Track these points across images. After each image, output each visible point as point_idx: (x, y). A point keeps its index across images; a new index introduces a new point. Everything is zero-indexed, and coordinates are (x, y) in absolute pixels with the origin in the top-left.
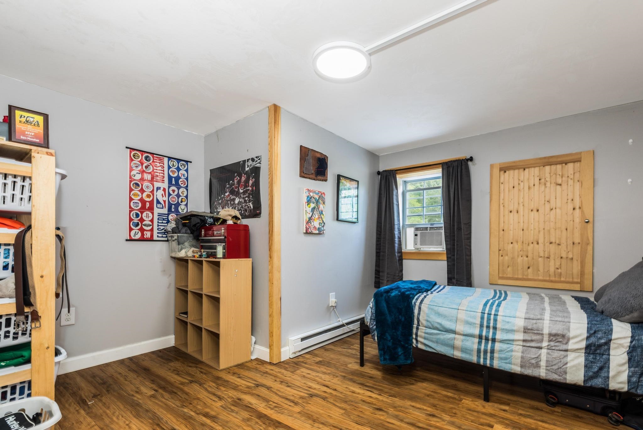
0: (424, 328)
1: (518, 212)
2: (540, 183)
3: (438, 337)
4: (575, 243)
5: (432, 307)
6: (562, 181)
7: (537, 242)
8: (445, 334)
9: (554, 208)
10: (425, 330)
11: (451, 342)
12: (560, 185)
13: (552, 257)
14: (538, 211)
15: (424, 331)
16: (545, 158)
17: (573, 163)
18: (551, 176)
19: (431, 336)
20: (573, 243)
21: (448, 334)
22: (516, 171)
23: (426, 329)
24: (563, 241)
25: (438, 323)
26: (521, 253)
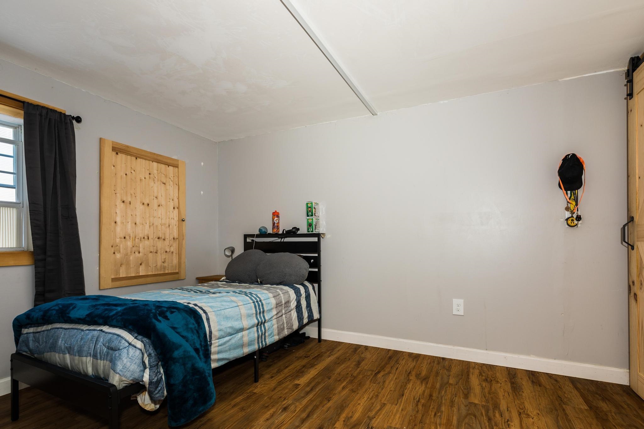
0: (217, 341)
1: (130, 203)
2: (150, 178)
3: (230, 343)
4: (175, 238)
5: (218, 313)
6: (166, 181)
7: (147, 237)
8: (235, 337)
9: (160, 205)
10: (219, 342)
11: (241, 342)
12: (165, 184)
13: (159, 251)
14: (148, 205)
15: (217, 344)
16: (154, 154)
17: (172, 167)
18: (158, 173)
19: (224, 346)
20: (174, 239)
21: (237, 335)
22: (129, 157)
23: (219, 340)
24: (167, 236)
25: (230, 327)
26: (134, 249)
